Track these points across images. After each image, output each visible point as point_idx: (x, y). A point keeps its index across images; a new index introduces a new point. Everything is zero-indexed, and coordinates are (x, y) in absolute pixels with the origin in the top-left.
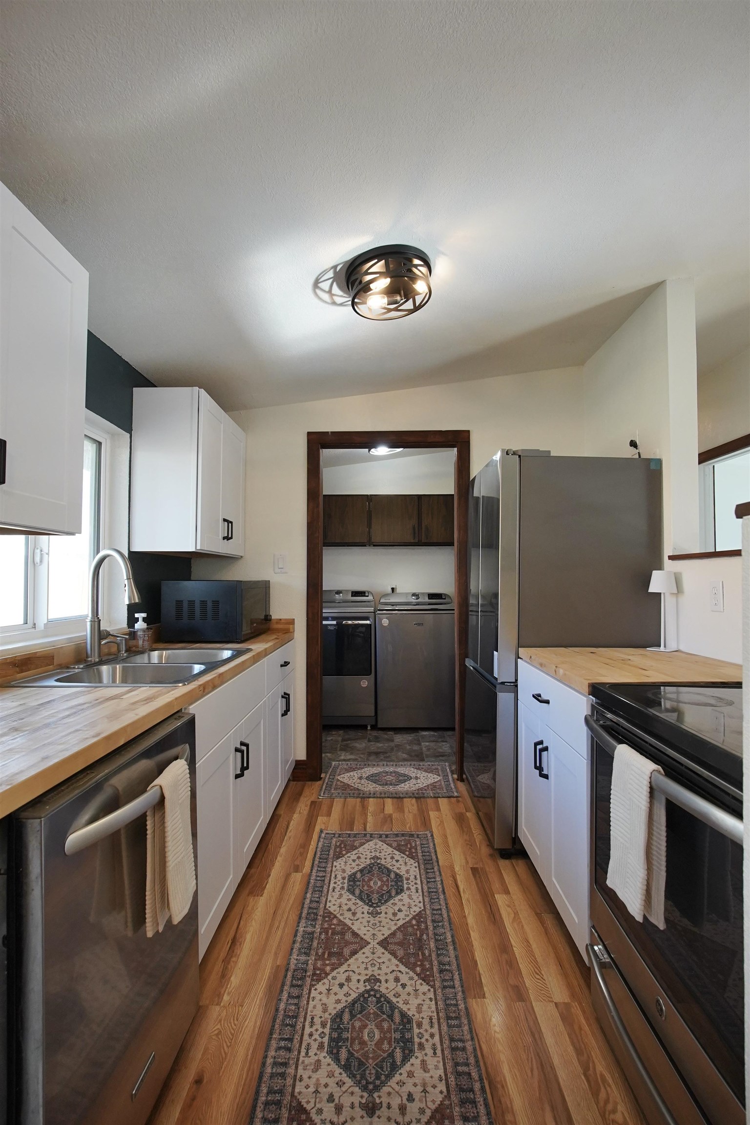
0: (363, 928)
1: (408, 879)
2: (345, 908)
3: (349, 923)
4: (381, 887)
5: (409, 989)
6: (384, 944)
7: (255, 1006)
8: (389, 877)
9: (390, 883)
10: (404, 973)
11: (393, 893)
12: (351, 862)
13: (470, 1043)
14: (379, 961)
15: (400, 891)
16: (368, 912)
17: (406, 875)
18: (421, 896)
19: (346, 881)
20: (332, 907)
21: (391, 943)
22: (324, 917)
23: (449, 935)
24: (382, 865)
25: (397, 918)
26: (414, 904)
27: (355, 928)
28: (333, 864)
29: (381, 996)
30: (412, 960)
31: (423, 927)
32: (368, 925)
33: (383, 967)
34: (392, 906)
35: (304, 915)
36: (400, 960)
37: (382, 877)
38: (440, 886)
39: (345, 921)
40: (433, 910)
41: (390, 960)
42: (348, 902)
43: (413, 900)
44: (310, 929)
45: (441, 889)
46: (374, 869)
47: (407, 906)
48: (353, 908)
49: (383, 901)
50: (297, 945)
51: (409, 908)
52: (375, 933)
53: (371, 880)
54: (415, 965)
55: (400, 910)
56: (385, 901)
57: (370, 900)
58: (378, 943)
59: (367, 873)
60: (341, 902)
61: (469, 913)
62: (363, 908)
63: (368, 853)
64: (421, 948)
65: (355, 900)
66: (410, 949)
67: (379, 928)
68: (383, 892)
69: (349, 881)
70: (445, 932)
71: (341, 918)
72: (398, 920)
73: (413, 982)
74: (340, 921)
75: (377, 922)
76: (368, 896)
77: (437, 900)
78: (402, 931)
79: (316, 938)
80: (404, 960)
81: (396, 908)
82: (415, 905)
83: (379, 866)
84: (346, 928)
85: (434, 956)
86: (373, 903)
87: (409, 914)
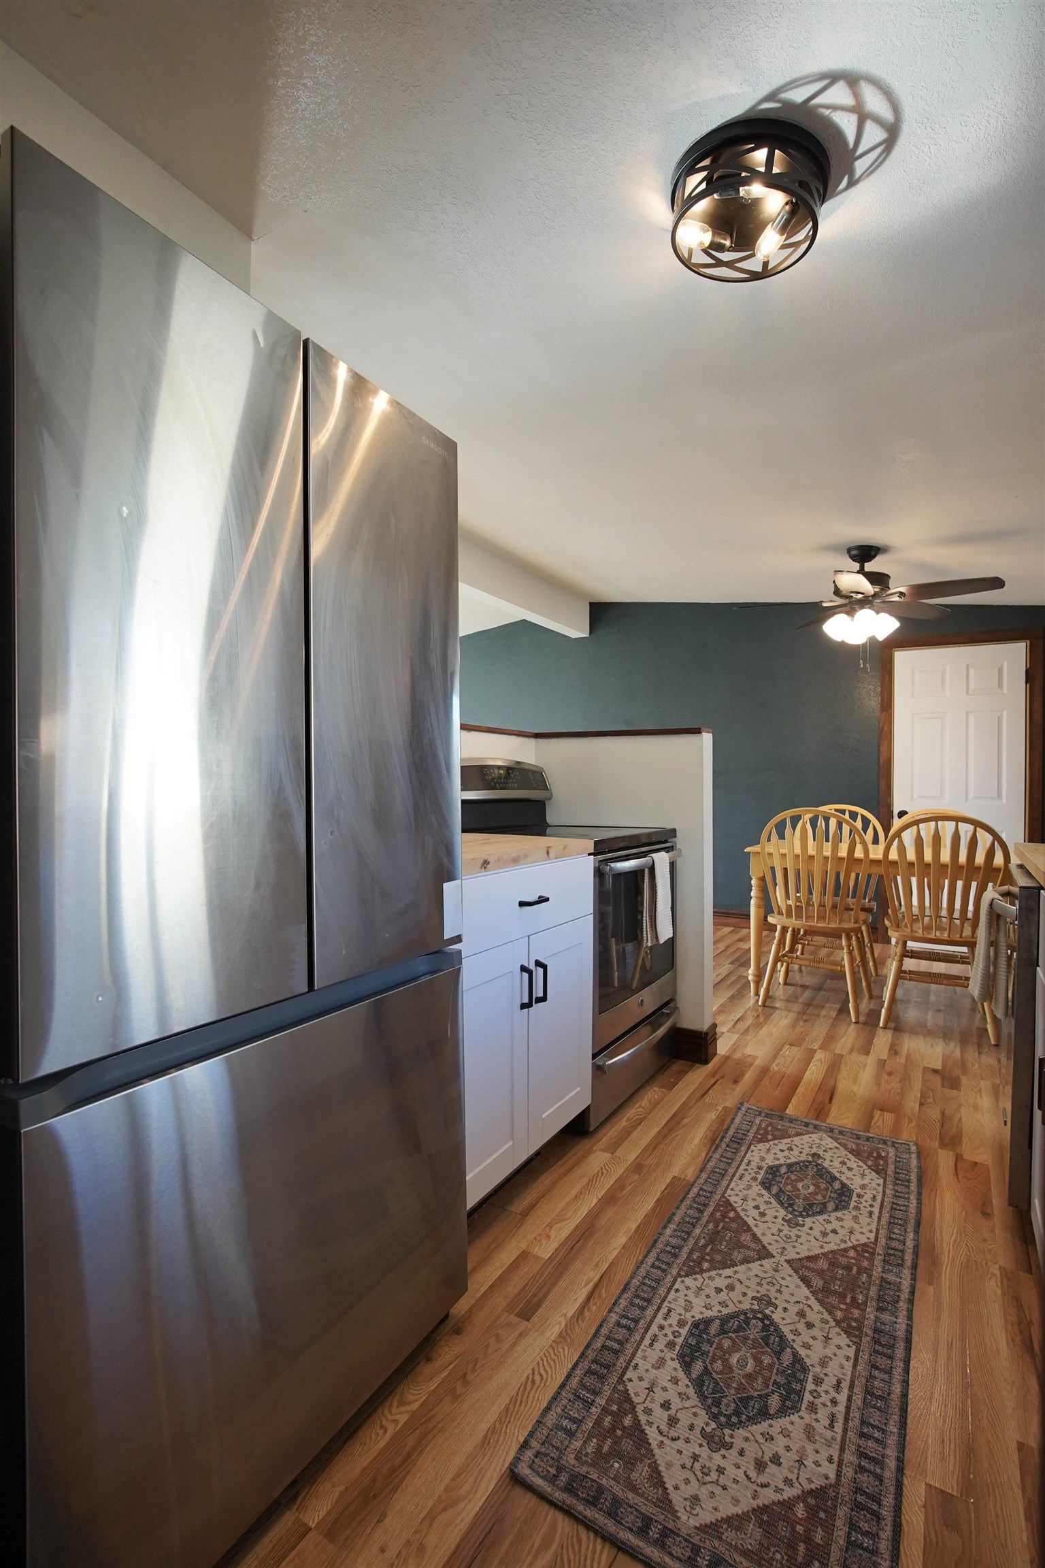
0: (792, 1286)
1: (671, 1345)
2: (816, 1332)
3: (813, 1302)
4: (734, 1348)
5: (751, 1204)
6: (764, 1254)
7: (949, 1251)
8: (706, 1368)
9: (712, 1350)
10: (750, 1217)
11: (714, 1328)
12: (788, 1459)
13: (714, 1156)
14: (778, 1238)
15: (701, 1327)
16: (776, 1309)
17: (669, 1355)
18: (668, 1299)
19: (807, 1397)
20: (842, 1344)
21: (754, 1250)
22: (859, 1329)
23: (668, 1231)
24: (708, 1409)
25: (729, 1281)
26: (688, 1292)
27: (805, 1291)
28: (839, 1474)
29: (787, 1208)
30: (734, 1225)
31: (697, 1254)
32: (781, 1287)
33: (775, 1231)
34: (729, 1303)
35: (901, 1345)
36: (749, 1229)
37: (721, 1372)
38: (623, 1303)
39: (821, 1309)
40: (664, 1271)
41: (764, 1234)
42: (811, 1341)
43: (686, 1298)
44: (886, 1317)
45: (625, 1295)
46: (733, 1406)
47: (703, 1293)
48: (801, 1327)
49: (742, 1317)
50: (904, 1295)
51: (700, 1289)
52: (774, 1273)
53: (749, 1377)
54: (733, 1220)
55: (719, 1290)
56: (737, 1316)
57: (765, 1328)
58: (774, 1257)
59: (752, 1398)
60: (825, 1347)
61: (614, 1249)
62: (783, 1319)
63: (731, 1472)
64: (716, 1232)
65: (794, 1341)
66: (731, 1237)
67: (766, 1276)
68: (733, 1336)
69: (800, 1394)
70: (671, 1237)
71: (826, 1316)
72: (730, 1277)
73: (743, 1206)
74: (830, 1313)
75: (765, 1286)
76: (766, 1340)
77: (646, 1281)
78: (732, 1260)
79: (872, 1299)
80: (745, 1228)
81: (723, 1296)
82: (688, 1288)
83: (715, 1410)
84: (822, 1295)
85: (704, 1220)
86: (762, 1320)
87: (707, 1280)
